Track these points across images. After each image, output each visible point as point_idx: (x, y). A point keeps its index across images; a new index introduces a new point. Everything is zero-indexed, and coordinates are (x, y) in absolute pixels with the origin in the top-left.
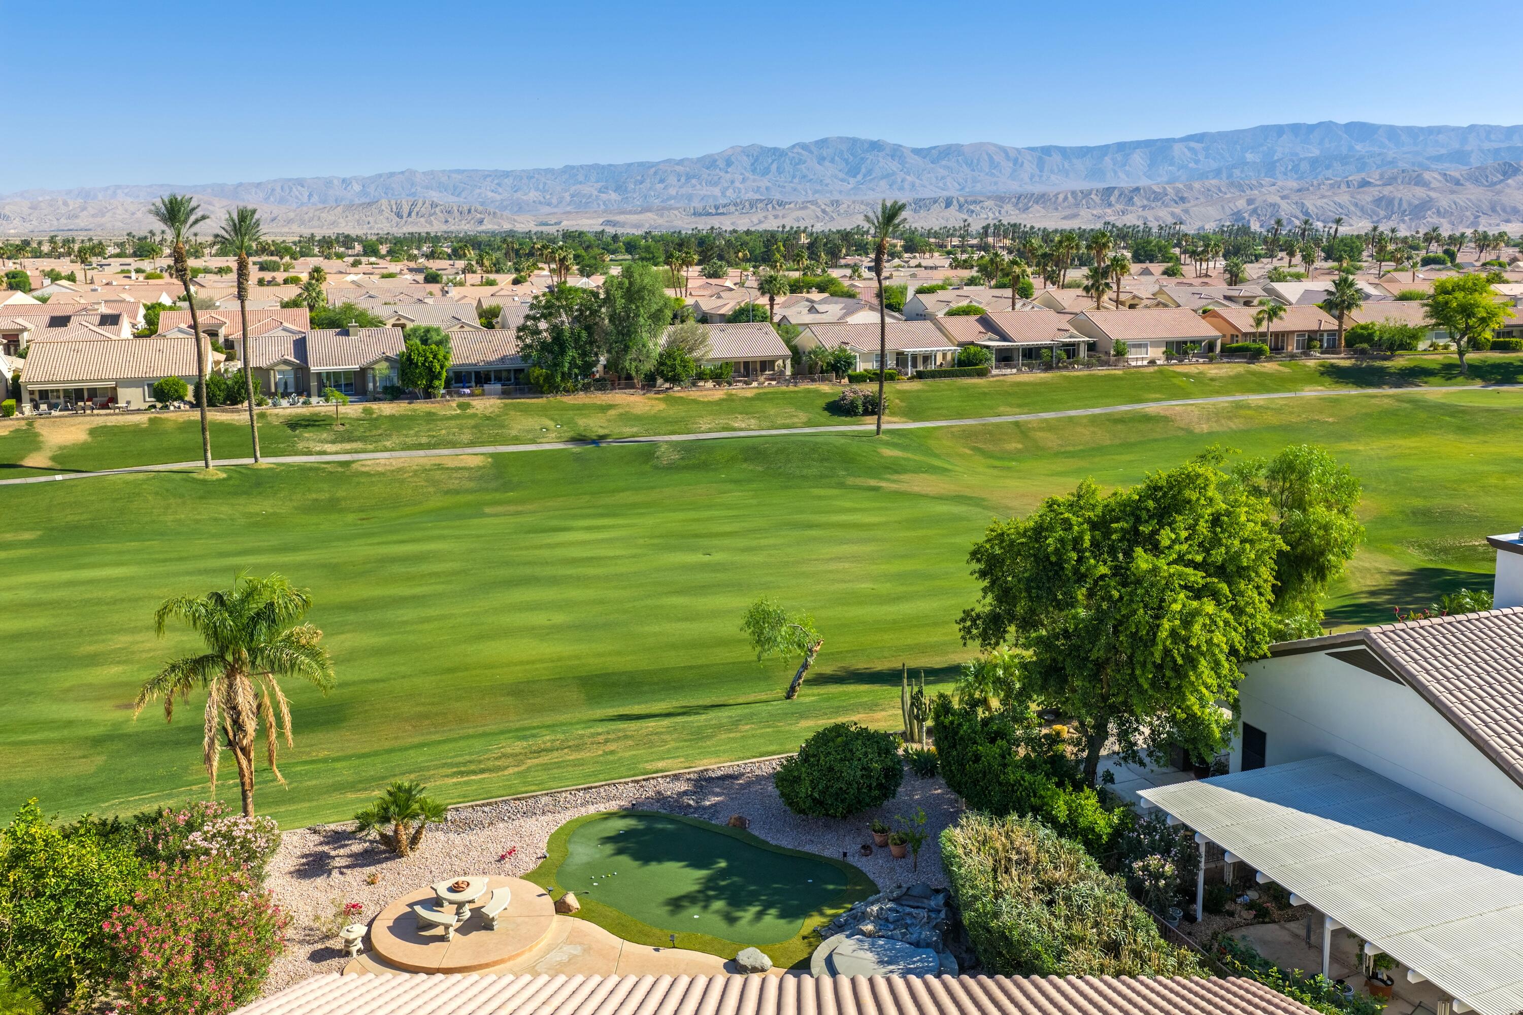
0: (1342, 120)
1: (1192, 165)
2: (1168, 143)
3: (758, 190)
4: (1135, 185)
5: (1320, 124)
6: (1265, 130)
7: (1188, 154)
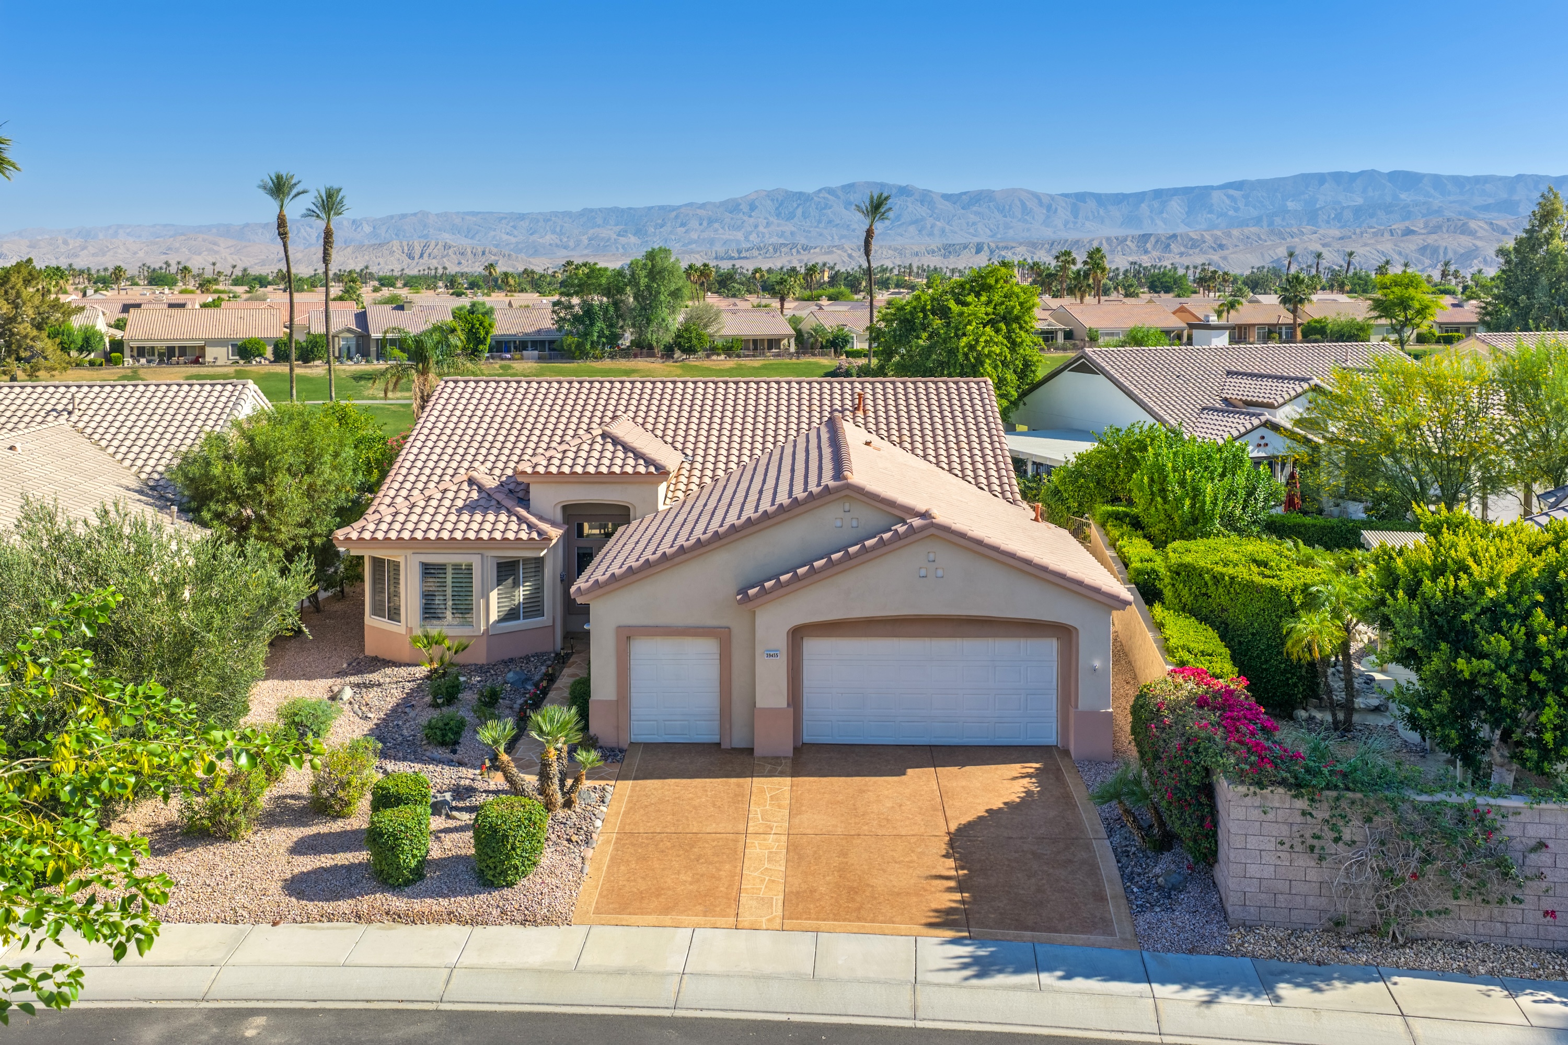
0: (1385, 169)
1: (1231, 213)
2: (1206, 191)
3: (782, 235)
4: (1171, 233)
5: (1362, 173)
6: (1306, 179)
7: (1228, 201)
